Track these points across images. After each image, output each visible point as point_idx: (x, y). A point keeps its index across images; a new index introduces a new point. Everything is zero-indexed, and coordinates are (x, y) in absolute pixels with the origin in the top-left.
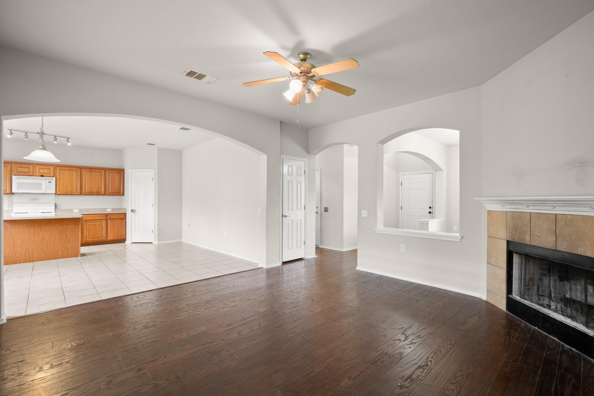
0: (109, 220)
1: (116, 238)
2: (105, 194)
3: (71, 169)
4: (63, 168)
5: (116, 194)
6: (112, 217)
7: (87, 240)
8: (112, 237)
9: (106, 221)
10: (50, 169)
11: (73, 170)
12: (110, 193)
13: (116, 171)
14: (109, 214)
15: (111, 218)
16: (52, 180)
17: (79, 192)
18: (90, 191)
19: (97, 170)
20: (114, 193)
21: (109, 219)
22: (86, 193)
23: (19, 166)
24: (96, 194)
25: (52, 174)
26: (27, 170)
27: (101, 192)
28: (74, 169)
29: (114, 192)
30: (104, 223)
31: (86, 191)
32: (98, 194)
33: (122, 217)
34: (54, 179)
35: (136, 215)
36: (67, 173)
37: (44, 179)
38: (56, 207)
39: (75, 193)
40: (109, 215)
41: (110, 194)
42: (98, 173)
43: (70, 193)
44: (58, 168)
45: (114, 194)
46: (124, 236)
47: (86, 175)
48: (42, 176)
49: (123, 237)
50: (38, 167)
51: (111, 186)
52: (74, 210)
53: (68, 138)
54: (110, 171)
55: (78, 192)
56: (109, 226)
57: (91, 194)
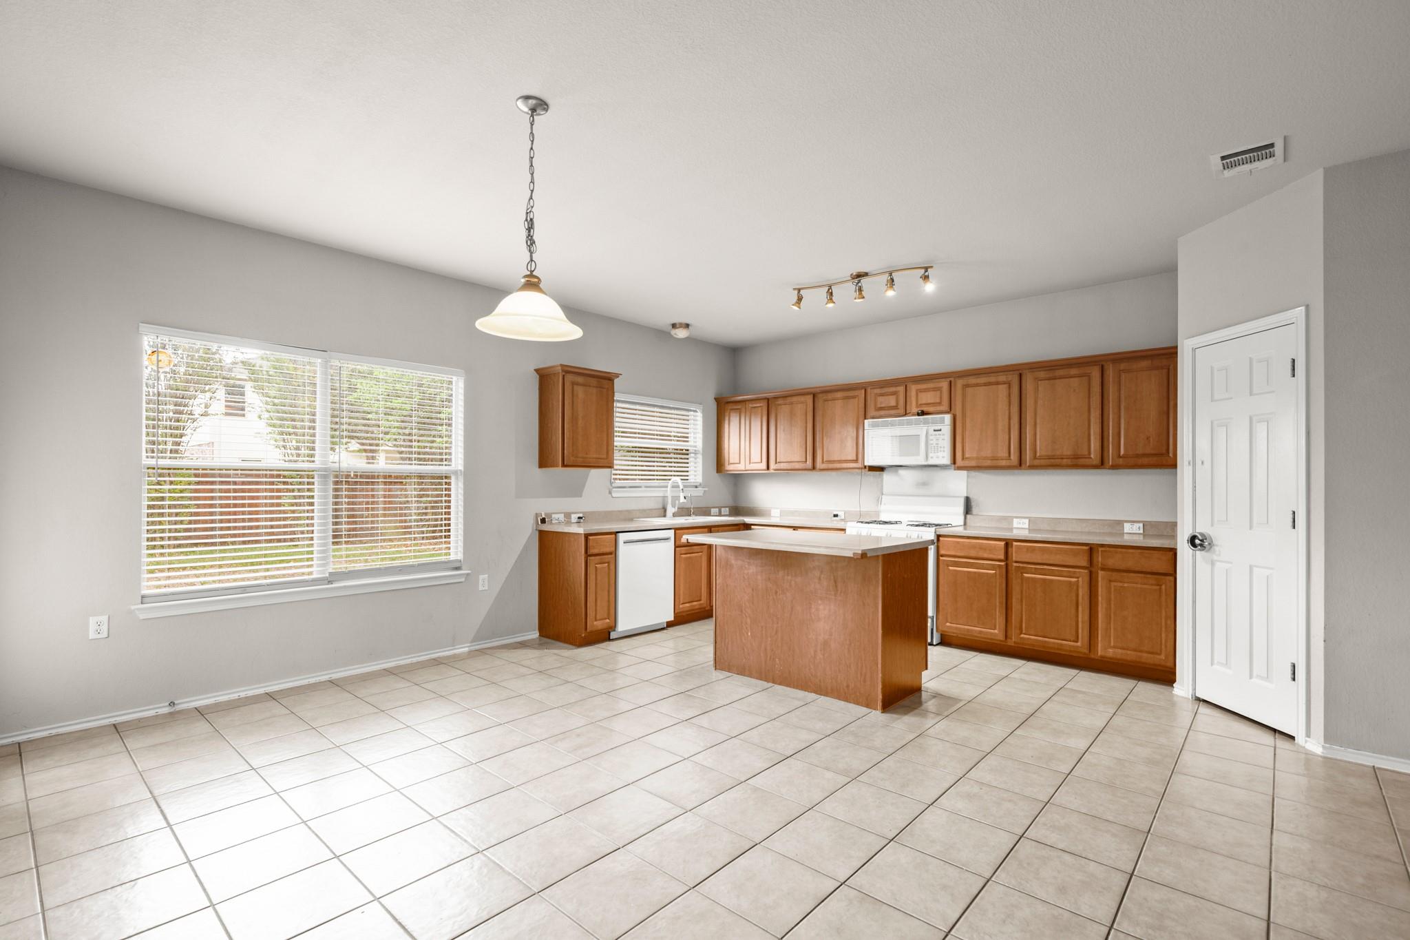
0: (1101, 573)
1: (1130, 655)
2: (1102, 464)
3: (992, 379)
4: (972, 380)
5: (1145, 461)
6: (1115, 561)
7: (1022, 636)
8: (1114, 647)
9: (1091, 573)
10: (939, 389)
11: (998, 383)
12: (1123, 457)
13: (1145, 363)
14: (1102, 546)
15: (1111, 562)
16: (942, 421)
17: (1014, 457)
18: (1050, 453)
19: (1074, 371)
20: (1138, 456)
21: (1103, 569)
22: (1037, 462)
23: (878, 391)
24: (1069, 462)
25: (945, 407)
26: (891, 401)
27: (1090, 453)
28: (1002, 378)
29: (1140, 451)
30: (1082, 579)
31: (1038, 454)
32: (1077, 462)
33: (1159, 564)
34: (947, 418)
35: (1213, 563)
36: (979, 397)
37: (926, 422)
38: (968, 509)
39: (1004, 463)
40: (1100, 549)
41: (1121, 461)
42: (1076, 379)
43: (988, 463)
44: (960, 383)
45: (1140, 461)
46: (1167, 657)
47: (1038, 393)
48: (923, 413)
49: (1163, 657)
50: (913, 388)
51: (1127, 430)
52: (1015, 520)
53: (926, 269)
54: (1123, 366)
55: (1012, 457)
56: (1100, 598)
57: (1053, 463)
